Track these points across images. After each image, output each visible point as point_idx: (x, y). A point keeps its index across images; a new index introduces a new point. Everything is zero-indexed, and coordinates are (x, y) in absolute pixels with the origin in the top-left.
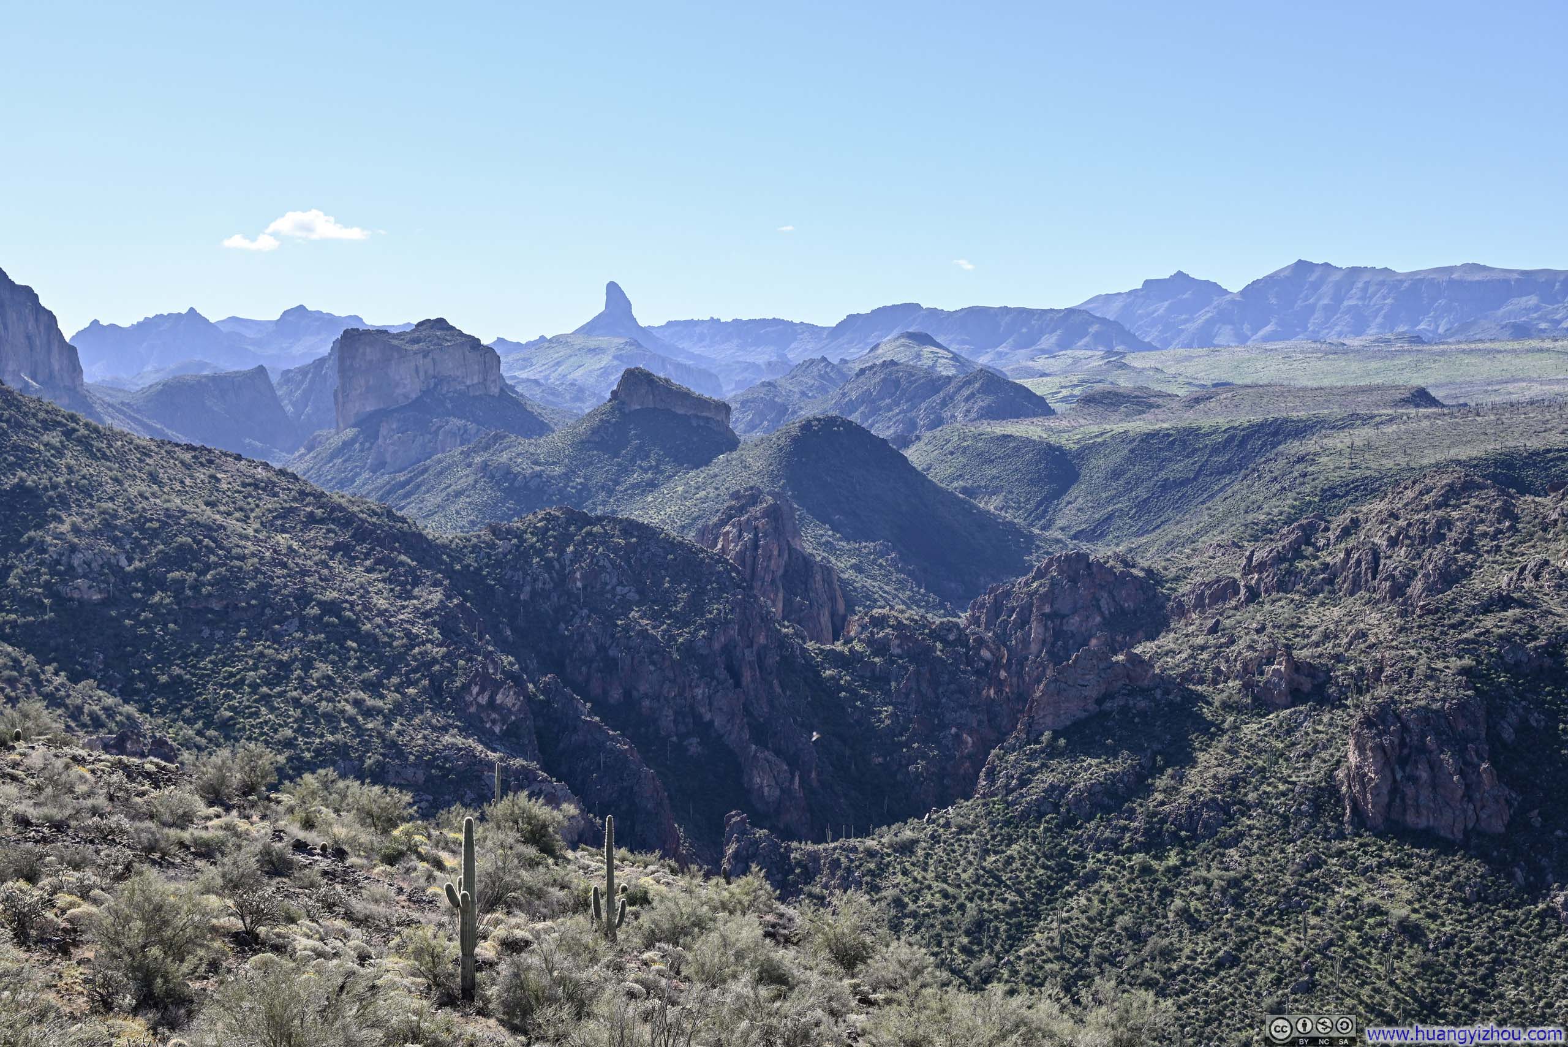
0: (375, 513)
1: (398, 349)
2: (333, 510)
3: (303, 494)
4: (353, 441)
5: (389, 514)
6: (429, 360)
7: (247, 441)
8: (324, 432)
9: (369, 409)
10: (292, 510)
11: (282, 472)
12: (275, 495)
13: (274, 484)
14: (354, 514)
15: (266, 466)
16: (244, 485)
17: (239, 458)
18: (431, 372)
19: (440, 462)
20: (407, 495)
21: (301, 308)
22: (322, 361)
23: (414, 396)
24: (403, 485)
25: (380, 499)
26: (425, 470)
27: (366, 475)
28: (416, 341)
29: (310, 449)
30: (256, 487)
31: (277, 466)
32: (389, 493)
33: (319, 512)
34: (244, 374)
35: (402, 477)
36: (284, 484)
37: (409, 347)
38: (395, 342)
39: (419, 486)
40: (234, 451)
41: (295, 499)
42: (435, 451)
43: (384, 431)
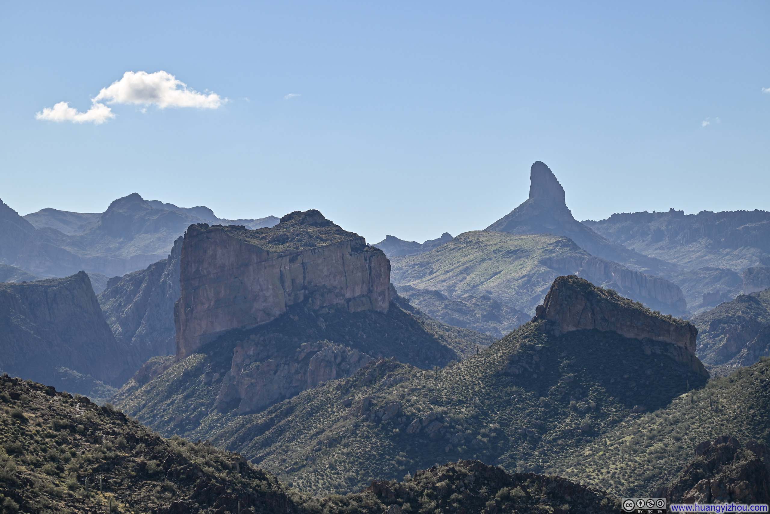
0: (225, 467)
1: (257, 250)
2: (170, 461)
3: (132, 439)
4: (198, 370)
5: (243, 467)
6: (297, 265)
7: (63, 369)
8: (161, 359)
9: (219, 329)
10: (117, 460)
11: (106, 411)
12: (97, 440)
13: (96, 427)
14: (196, 467)
15: (85, 403)
16: (58, 427)
17: (51, 392)
18: (300, 280)
19: (310, 399)
20: (266, 443)
21: (135, 196)
22: (160, 266)
23: (277, 312)
24: (261, 429)
25: (231, 448)
26: (290, 410)
27: (214, 416)
28: (282, 240)
29: (142, 381)
30: (73, 429)
31: (99, 402)
32: (243, 439)
33: (152, 464)
34: (60, 282)
35: (260, 419)
36: (108, 427)
37: (271, 248)
38: (255, 242)
39: (281, 432)
40: (47, 383)
41: (121, 447)
42: (303, 386)
43: (237, 358)
